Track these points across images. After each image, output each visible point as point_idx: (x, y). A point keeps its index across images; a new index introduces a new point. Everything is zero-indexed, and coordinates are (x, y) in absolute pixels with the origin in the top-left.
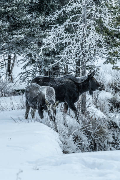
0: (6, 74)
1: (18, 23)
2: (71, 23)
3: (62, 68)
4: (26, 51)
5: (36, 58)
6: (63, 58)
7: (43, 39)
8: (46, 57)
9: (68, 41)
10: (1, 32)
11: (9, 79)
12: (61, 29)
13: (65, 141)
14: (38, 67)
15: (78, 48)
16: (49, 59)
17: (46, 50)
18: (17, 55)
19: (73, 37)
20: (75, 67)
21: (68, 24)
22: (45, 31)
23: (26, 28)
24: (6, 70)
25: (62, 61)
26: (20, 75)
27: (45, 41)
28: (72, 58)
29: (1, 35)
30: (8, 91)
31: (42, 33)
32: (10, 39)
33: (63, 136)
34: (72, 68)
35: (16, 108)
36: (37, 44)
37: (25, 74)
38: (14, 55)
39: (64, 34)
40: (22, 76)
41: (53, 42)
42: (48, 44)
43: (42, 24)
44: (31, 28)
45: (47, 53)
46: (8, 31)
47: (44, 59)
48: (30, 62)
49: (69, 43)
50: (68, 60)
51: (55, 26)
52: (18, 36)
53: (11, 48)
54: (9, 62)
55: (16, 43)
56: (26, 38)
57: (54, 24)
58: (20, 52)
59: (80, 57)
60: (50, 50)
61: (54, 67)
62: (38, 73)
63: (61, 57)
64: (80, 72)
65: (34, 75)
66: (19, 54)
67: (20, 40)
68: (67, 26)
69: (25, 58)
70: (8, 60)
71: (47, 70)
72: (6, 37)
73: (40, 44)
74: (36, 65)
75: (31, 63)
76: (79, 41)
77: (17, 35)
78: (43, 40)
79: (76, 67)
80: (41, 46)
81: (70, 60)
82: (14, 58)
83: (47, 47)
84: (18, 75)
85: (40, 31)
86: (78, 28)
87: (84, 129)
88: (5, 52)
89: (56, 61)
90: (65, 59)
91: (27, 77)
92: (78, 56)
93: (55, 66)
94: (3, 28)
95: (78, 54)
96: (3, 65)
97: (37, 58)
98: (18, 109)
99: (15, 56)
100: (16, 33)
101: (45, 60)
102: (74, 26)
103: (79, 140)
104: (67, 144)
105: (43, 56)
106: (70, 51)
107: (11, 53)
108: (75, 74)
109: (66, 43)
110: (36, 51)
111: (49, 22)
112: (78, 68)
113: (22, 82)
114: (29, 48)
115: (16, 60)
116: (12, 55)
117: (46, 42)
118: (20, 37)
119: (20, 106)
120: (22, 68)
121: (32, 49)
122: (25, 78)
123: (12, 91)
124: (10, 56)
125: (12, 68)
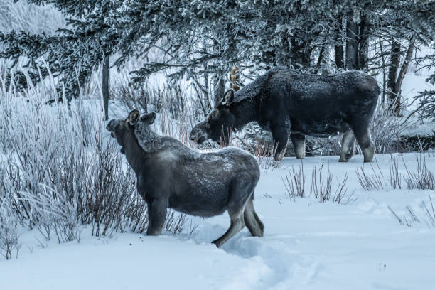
0: (385, 93)
11: (391, 105)
18: (417, 43)
24: (385, 82)
26: (422, 98)
30: (386, 137)
35: (404, 184)
38: (408, 43)
40: (426, 101)
53: (402, 22)
54: (395, 60)
55: (417, 9)
58: (426, 36)
66: (422, 40)
70: (393, 56)
82: (409, 52)
84: (416, 98)
88: (385, 33)
96: (377, 66)
98: (411, 187)
99: (411, 46)
107: (402, 36)
113: (427, 117)
115: (413, 57)
116: (405, 43)
119: (415, 181)
120: (427, 80)
123: (395, 139)
124: (399, 45)
125: (401, 77)
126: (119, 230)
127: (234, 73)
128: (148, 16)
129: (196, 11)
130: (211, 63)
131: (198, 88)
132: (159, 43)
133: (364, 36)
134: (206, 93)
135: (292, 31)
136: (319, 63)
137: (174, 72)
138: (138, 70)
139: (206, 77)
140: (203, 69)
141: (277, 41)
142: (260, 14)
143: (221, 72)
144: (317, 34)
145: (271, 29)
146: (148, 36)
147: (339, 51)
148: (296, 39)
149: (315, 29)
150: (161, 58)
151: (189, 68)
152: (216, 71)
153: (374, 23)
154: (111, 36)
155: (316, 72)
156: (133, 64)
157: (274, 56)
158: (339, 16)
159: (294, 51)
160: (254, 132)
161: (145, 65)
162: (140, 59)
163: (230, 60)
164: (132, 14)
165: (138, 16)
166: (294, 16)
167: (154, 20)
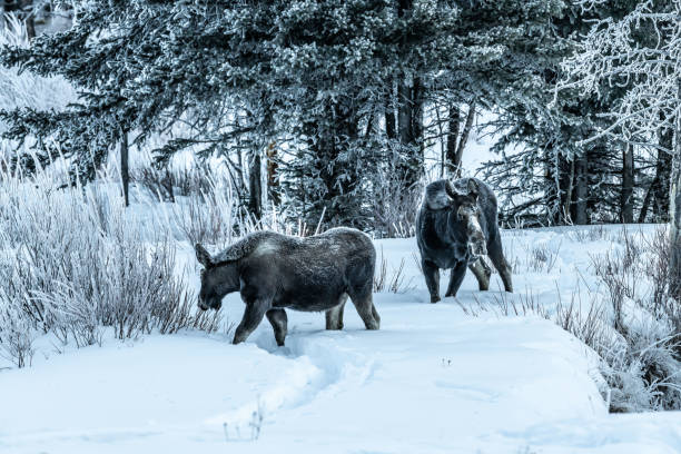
0: (443, 165)
1: (486, 10)
2: (651, 16)
3: (616, 153)
4: (507, 97)
5: (536, 118)
6: (620, 122)
7: (561, 61)
8: (569, 117)
9: (637, 72)
10: (434, 34)
12: (620, 31)
13: (618, 378)
14: (543, 147)
15: (670, 93)
16: (577, 124)
17: (568, 95)
18: (478, 108)
19: (653, 58)
20: (656, 153)
21: (641, 20)
22: (567, 37)
23: (512, 25)
24: (443, 153)
25: (617, 130)
26: (486, 170)
27: (568, 68)
28: (650, 124)
29: (433, 44)
31: (559, 43)
32: (460, 58)
33: (610, 362)
34: (646, 156)
36: (542, 75)
37: (499, 168)
38: (468, 108)
39: (629, 50)
40: (490, 173)
41: (593, 70)
42: (575, 78)
43: (561, 16)
44: (527, 27)
45: (570, 104)
46: (454, 33)
47: (562, 123)
48: (518, 130)
49: (643, 77)
50: (636, 129)
51: (600, 22)
52: (486, 50)
53: (461, 84)
54: (454, 127)
55: (477, 69)
56: (509, 57)
57: (597, 16)
58: (488, 99)
59: (672, 120)
60: (582, 95)
61: (591, 148)
62: (542, 164)
63: (615, 119)
64: (670, 170)
65: (529, 170)
66: (483, 104)
67: (491, 63)
68: (638, 23)
69: (502, 118)
70: (451, 123)
71: (569, 155)
72: (448, 50)
73: (551, 76)
74: (536, 141)
75: (520, 135)
76: (671, 70)
77: (482, 45)
78: (562, 64)
79: (659, 151)
80: (554, 83)
81: (642, 129)
82: (470, 118)
83: (573, 85)
84: (480, 169)
85: (553, 36)
86: (670, 32)
87: (676, 345)
88: (442, 98)
89: (600, 132)
90: (627, 124)
91: (508, 175)
92: (668, 117)
93: (595, 148)
94: (439, 22)
95: (669, 112)
96: (434, 135)
97: (539, 119)
99: (472, 111)
100: (478, 40)
101: (566, 129)
102: (659, 24)
103: (659, 376)
104: (621, 387)
105: (558, 113)
106: (642, 101)
107: (461, 100)
108: (655, 172)
109: (633, 75)
110: (538, 97)
111: (584, 9)
112: (666, 154)
114: (516, 88)
115: (474, 123)
116: (464, 108)
117: (571, 69)
118: (491, 53)
120: (491, 149)
121: (526, 91)
122: (500, 180)
124: (458, 111)
125: (461, 147)
126: (146, 331)
127: (271, 148)
128: (170, 85)
129: (225, 78)
130: (244, 137)
131: (230, 166)
132: (184, 116)
133: (418, 101)
134: (240, 172)
135: (336, 98)
136: (367, 134)
137: (203, 149)
138: (161, 147)
139: (239, 154)
140: (235, 144)
141: (320, 110)
142: (299, 80)
143: (257, 147)
144: (364, 100)
145: (311, 96)
146: (171, 108)
147: (390, 118)
148: (341, 107)
149: (362, 94)
150: (188, 134)
151: (220, 144)
152: (250, 146)
153: (429, 86)
154: (130, 110)
155: (365, 143)
156: (156, 141)
157: (317, 127)
158: (389, 79)
159: (338, 121)
160: (296, 215)
161: (169, 142)
162: (163, 134)
163: (266, 133)
164: (152, 84)
165: (160, 86)
166: (337, 81)
167: (178, 90)
